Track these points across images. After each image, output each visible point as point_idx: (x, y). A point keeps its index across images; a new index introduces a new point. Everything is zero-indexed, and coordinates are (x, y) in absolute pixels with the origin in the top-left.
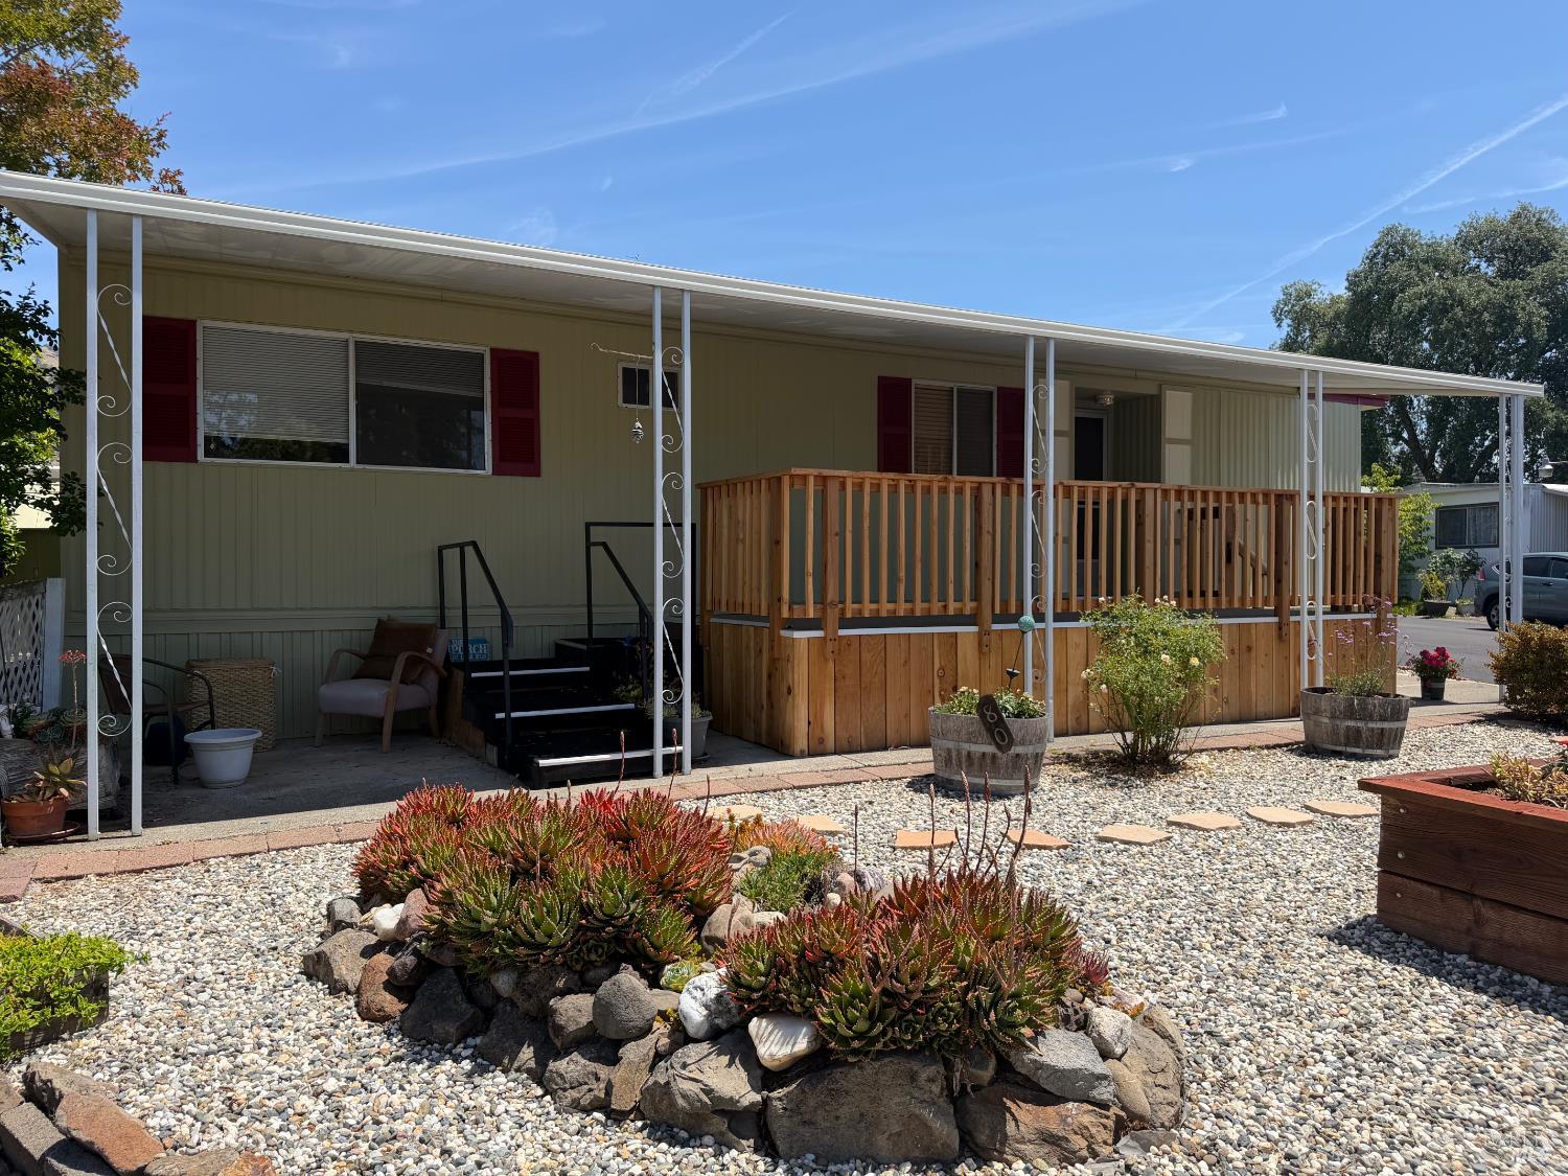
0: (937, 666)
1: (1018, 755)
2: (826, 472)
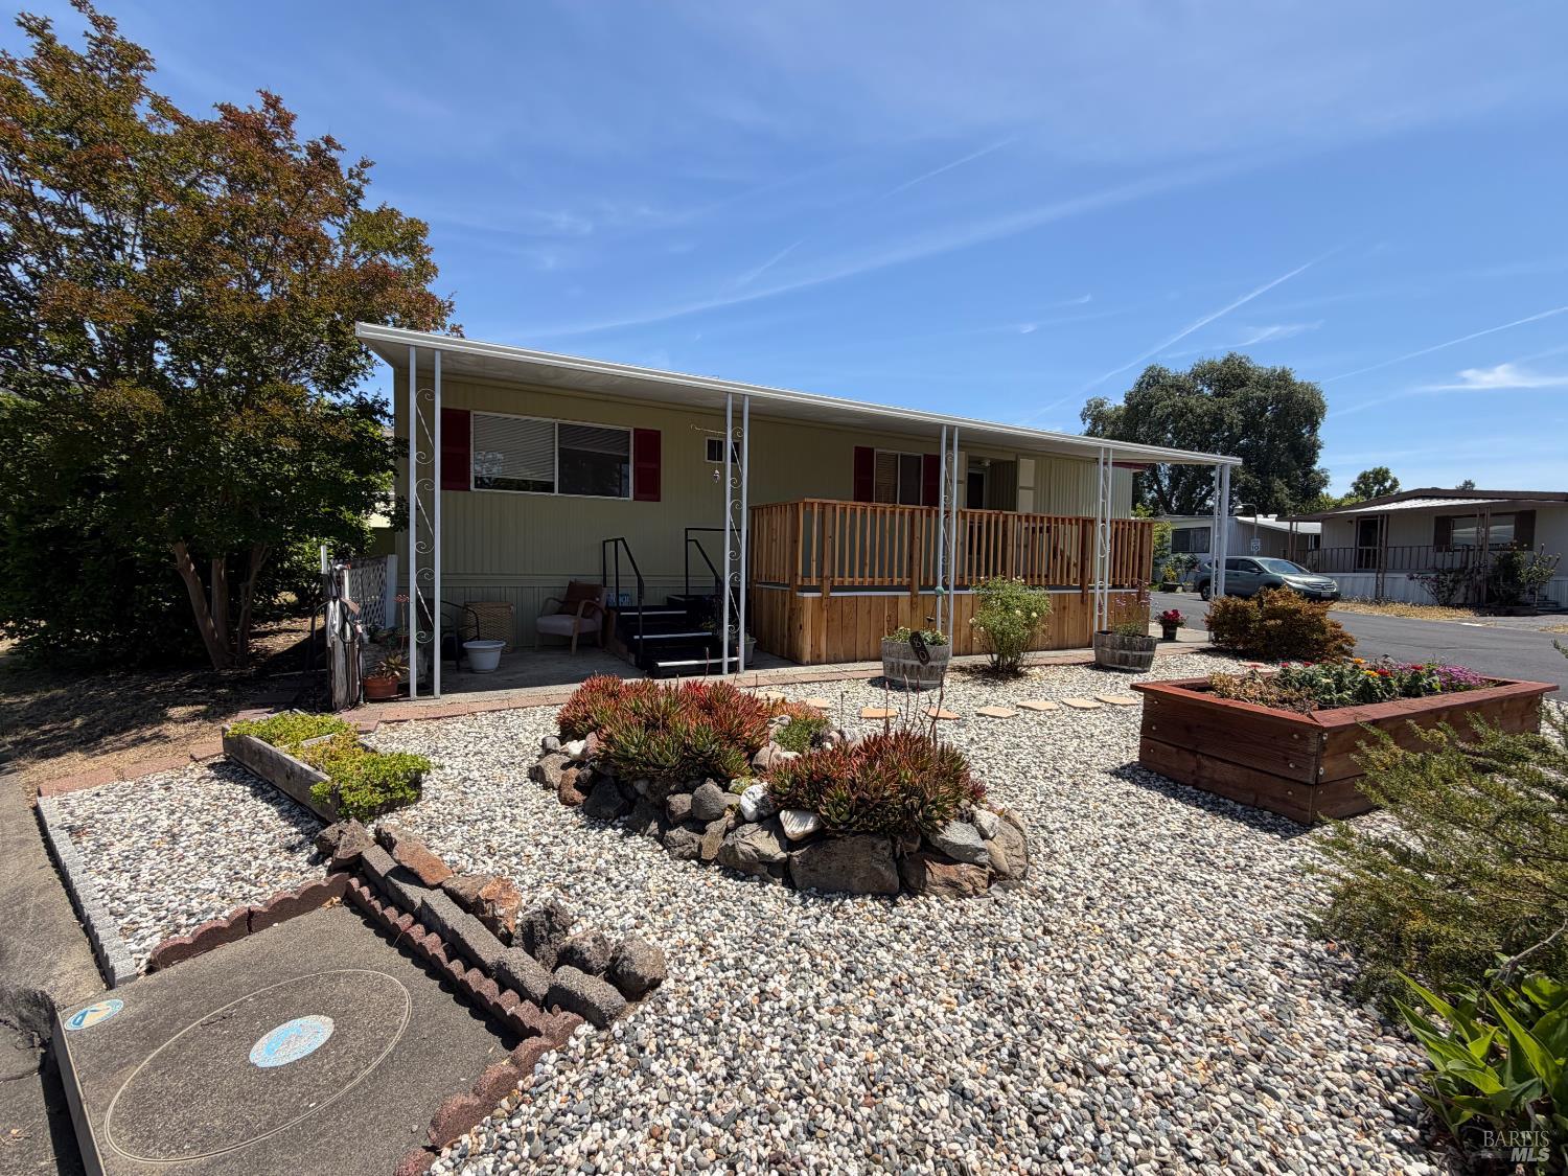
0: (886, 615)
1: (932, 666)
2: (824, 501)
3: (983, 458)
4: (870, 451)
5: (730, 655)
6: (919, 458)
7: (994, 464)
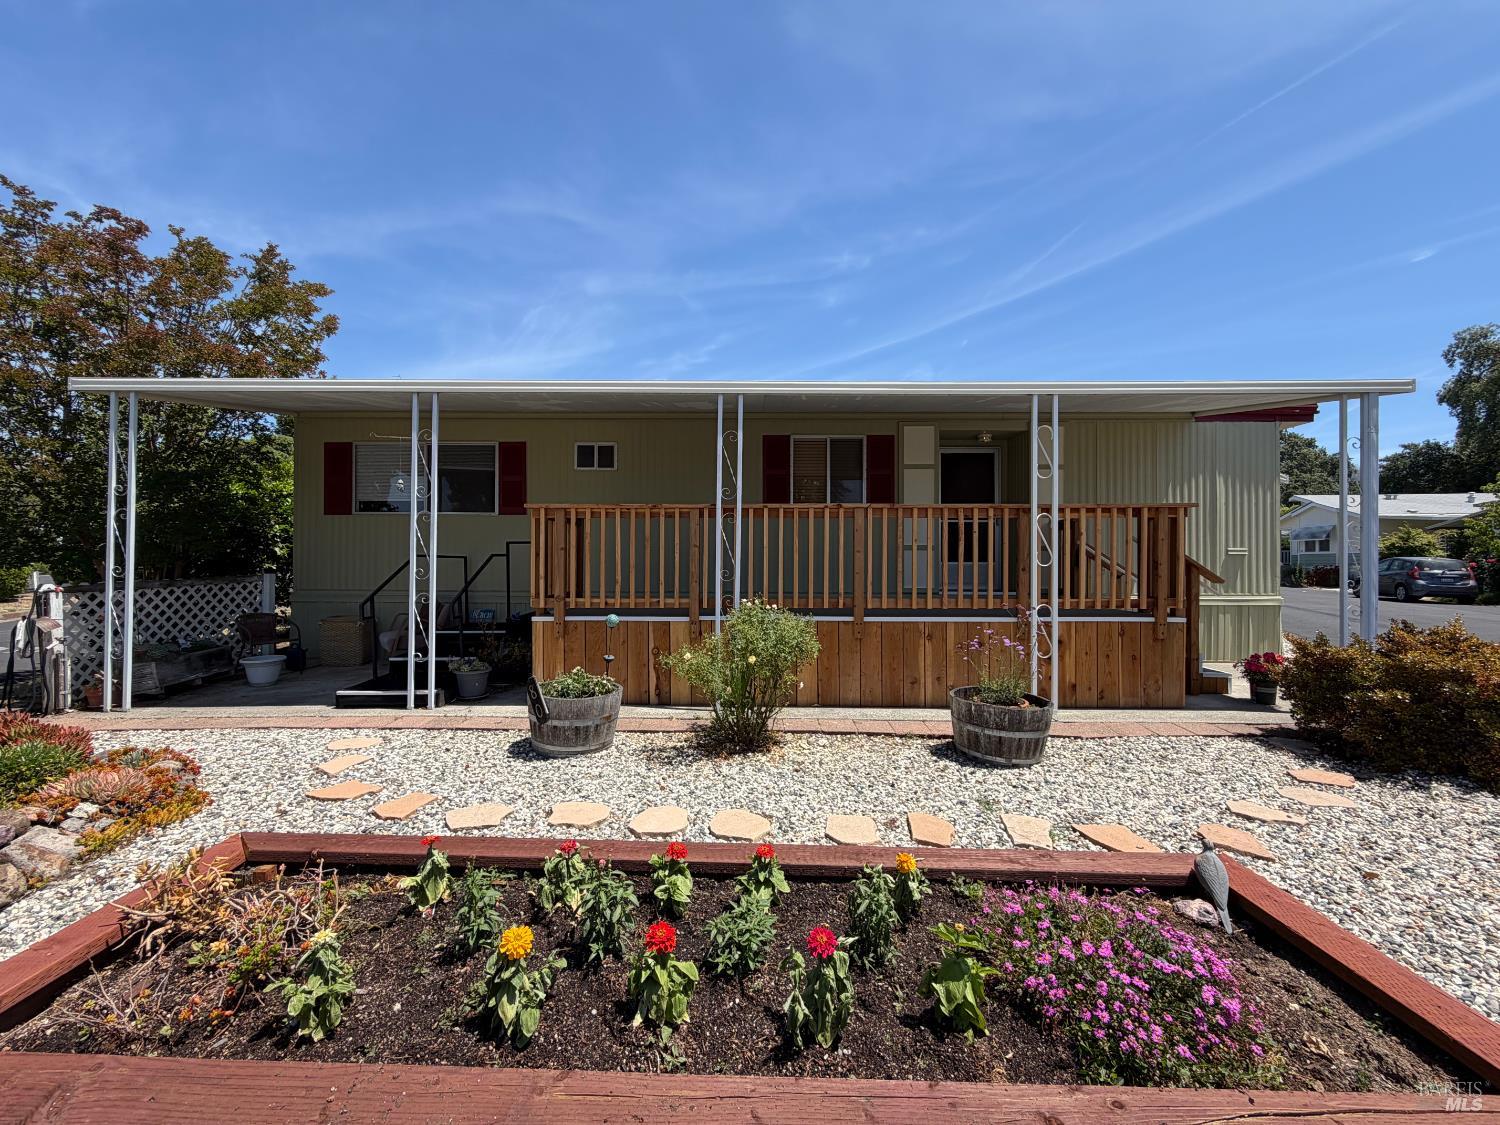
0: (652, 646)
1: (555, 727)
2: (552, 506)
3: (981, 432)
4: (784, 441)
5: (417, 687)
6: (861, 441)
7: (997, 437)
